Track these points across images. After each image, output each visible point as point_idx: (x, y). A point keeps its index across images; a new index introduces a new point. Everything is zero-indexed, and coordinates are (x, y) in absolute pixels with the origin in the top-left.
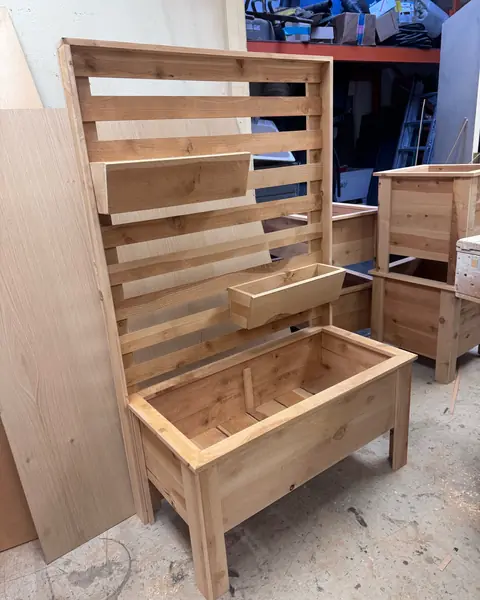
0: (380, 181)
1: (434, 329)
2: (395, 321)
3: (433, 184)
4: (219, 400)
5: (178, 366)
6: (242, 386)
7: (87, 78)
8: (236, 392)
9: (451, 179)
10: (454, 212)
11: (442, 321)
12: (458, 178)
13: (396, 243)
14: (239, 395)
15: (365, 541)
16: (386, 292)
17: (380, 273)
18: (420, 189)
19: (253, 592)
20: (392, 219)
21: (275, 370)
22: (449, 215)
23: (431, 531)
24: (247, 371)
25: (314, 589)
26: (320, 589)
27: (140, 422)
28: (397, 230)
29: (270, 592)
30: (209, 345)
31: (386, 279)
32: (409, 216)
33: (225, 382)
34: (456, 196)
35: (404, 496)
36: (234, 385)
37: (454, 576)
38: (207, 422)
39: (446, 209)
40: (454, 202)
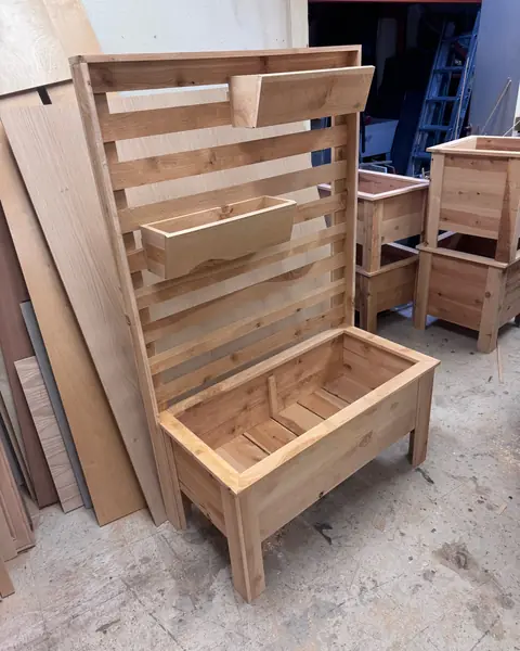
0: (433, 156)
1: (479, 303)
2: (440, 294)
3: (487, 163)
4: (245, 408)
5: (205, 381)
6: (268, 393)
7: (105, 94)
8: (261, 399)
9: (507, 159)
10: (507, 191)
11: (488, 295)
12: (512, 158)
13: (446, 219)
14: (264, 402)
15: (434, 496)
16: (433, 267)
17: (428, 248)
18: (474, 166)
19: (347, 540)
20: (443, 194)
21: (298, 375)
22: (502, 193)
23: (488, 484)
24: (272, 379)
25: (398, 534)
26: (402, 534)
27: (171, 439)
28: (447, 206)
29: (361, 539)
30: (234, 358)
31: (434, 254)
32: (460, 193)
33: (250, 392)
34: (510, 176)
35: (462, 456)
36: (258, 394)
37: (511, 518)
38: (234, 430)
39: (499, 188)
40: (507, 181)
